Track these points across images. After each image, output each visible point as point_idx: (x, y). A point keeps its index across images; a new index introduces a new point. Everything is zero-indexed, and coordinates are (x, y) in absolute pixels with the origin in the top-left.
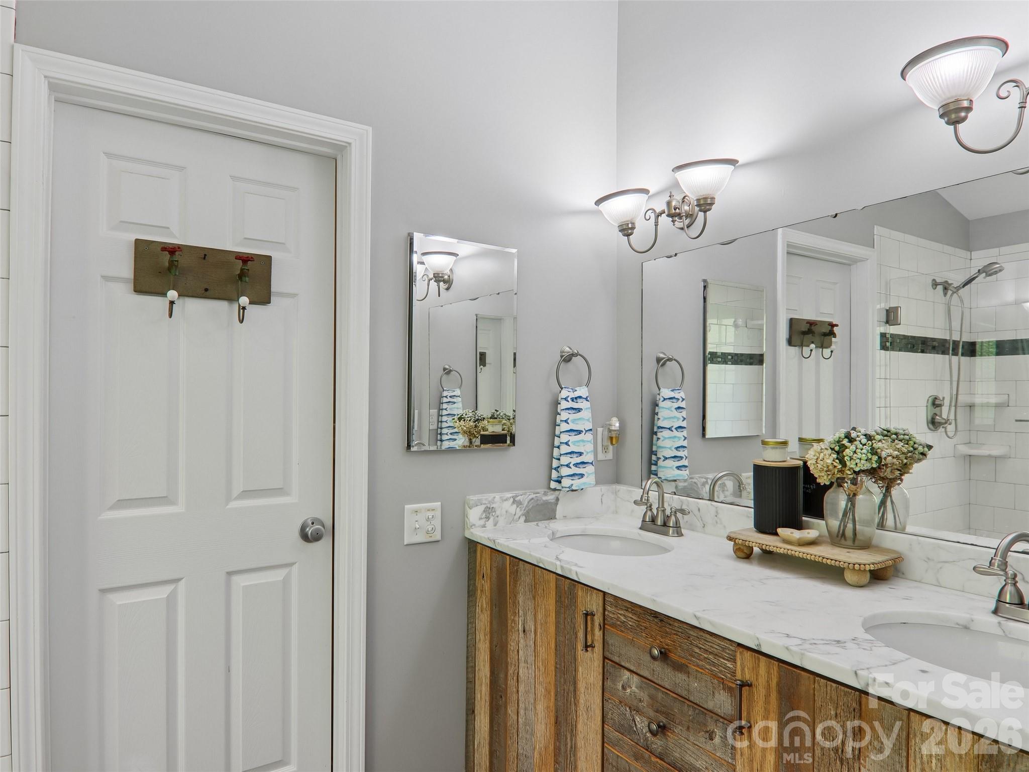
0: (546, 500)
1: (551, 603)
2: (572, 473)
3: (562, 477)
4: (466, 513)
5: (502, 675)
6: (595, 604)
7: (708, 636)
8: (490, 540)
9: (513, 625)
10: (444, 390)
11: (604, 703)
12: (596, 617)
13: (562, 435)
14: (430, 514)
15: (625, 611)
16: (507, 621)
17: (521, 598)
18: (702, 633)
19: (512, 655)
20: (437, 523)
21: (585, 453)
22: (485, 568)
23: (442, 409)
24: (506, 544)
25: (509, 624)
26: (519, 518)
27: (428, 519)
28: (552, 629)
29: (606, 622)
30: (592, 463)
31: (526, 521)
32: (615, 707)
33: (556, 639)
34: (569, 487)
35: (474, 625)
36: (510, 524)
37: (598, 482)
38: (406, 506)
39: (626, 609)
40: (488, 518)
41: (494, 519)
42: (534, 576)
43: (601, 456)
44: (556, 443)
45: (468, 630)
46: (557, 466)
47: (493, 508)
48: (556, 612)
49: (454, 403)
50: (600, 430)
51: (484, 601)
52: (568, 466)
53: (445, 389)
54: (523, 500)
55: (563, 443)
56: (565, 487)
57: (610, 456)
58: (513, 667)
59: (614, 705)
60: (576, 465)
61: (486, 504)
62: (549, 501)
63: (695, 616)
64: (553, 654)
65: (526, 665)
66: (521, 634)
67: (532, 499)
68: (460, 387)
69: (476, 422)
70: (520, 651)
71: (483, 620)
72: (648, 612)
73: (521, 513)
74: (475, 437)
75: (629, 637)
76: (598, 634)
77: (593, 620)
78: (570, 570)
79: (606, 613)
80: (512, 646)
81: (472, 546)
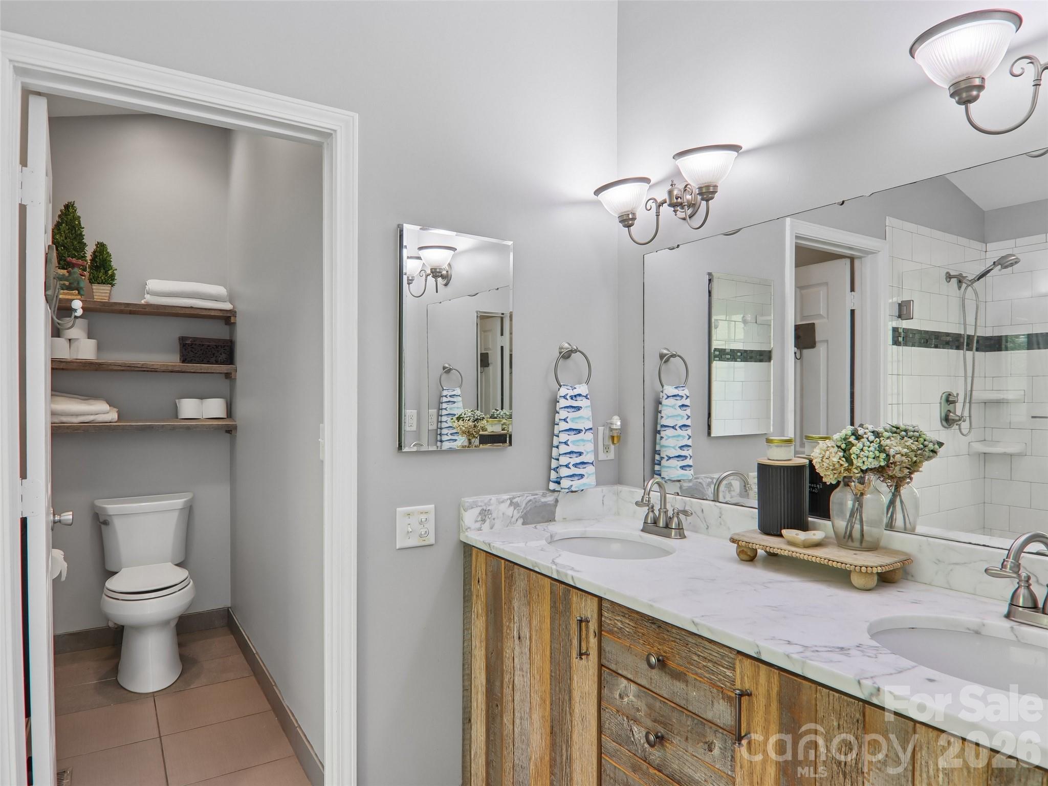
0: (546, 502)
1: (545, 608)
2: (571, 474)
3: (561, 478)
4: (461, 516)
5: (498, 684)
6: (589, 610)
7: (706, 643)
8: (485, 543)
9: (508, 631)
10: (443, 389)
11: (602, 713)
12: (590, 624)
13: (561, 435)
14: (423, 517)
15: (622, 617)
16: (502, 627)
17: (516, 604)
18: (700, 640)
19: (508, 663)
20: (431, 526)
21: (585, 453)
22: (480, 572)
23: (442, 409)
24: (502, 547)
25: (504, 631)
26: (517, 520)
27: (421, 523)
28: (547, 636)
29: (603, 628)
30: (592, 463)
31: (523, 524)
32: (611, 716)
33: (551, 646)
34: (568, 488)
35: (470, 631)
36: (507, 526)
37: (599, 483)
38: (397, 509)
39: (623, 614)
40: (484, 521)
41: (490, 521)
42: (529, 581)
43: (602, 456)
44: (555, 443)
45: (464, 636)
46: (557, 466)
47: (489, 510)
48: (551, 618)
49: (454, 402)
50: (601, 429)
51: (480, 606)
52: (567, 466)
53: (445, 388)
54: (520, 502)
55: (562, 443)
56: (565, 489)
57: (611, 455)
58: (508, 675)
59: (612, 715)
60: (575, 465)
61: (481, 506)
62: (548, 503)
63: (693, 622)
64: (548, 662)
65: (521, 673)
66: (516, 641)
67: (530, 501)
68: (460, 387)
69: (476, 422)
70: (515, 659)
71: (479, 626)
72: (645, 618)
73: (519, 515)
74: (474, 437)
75: (626, 644)
76: (593, 641)
77: (587, 628)
78: (566, 575)
79: (603, 619)
80: (507, 653)
81: (467, 549)
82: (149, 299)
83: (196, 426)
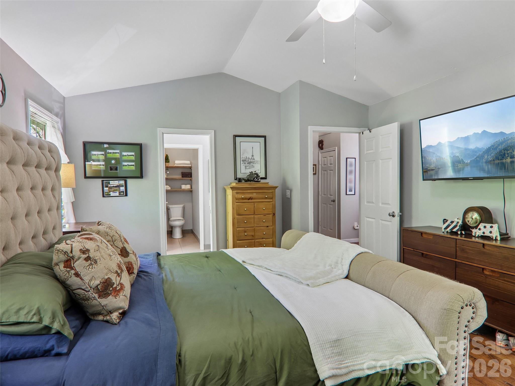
82: (176, 165)
83: (185, 190)
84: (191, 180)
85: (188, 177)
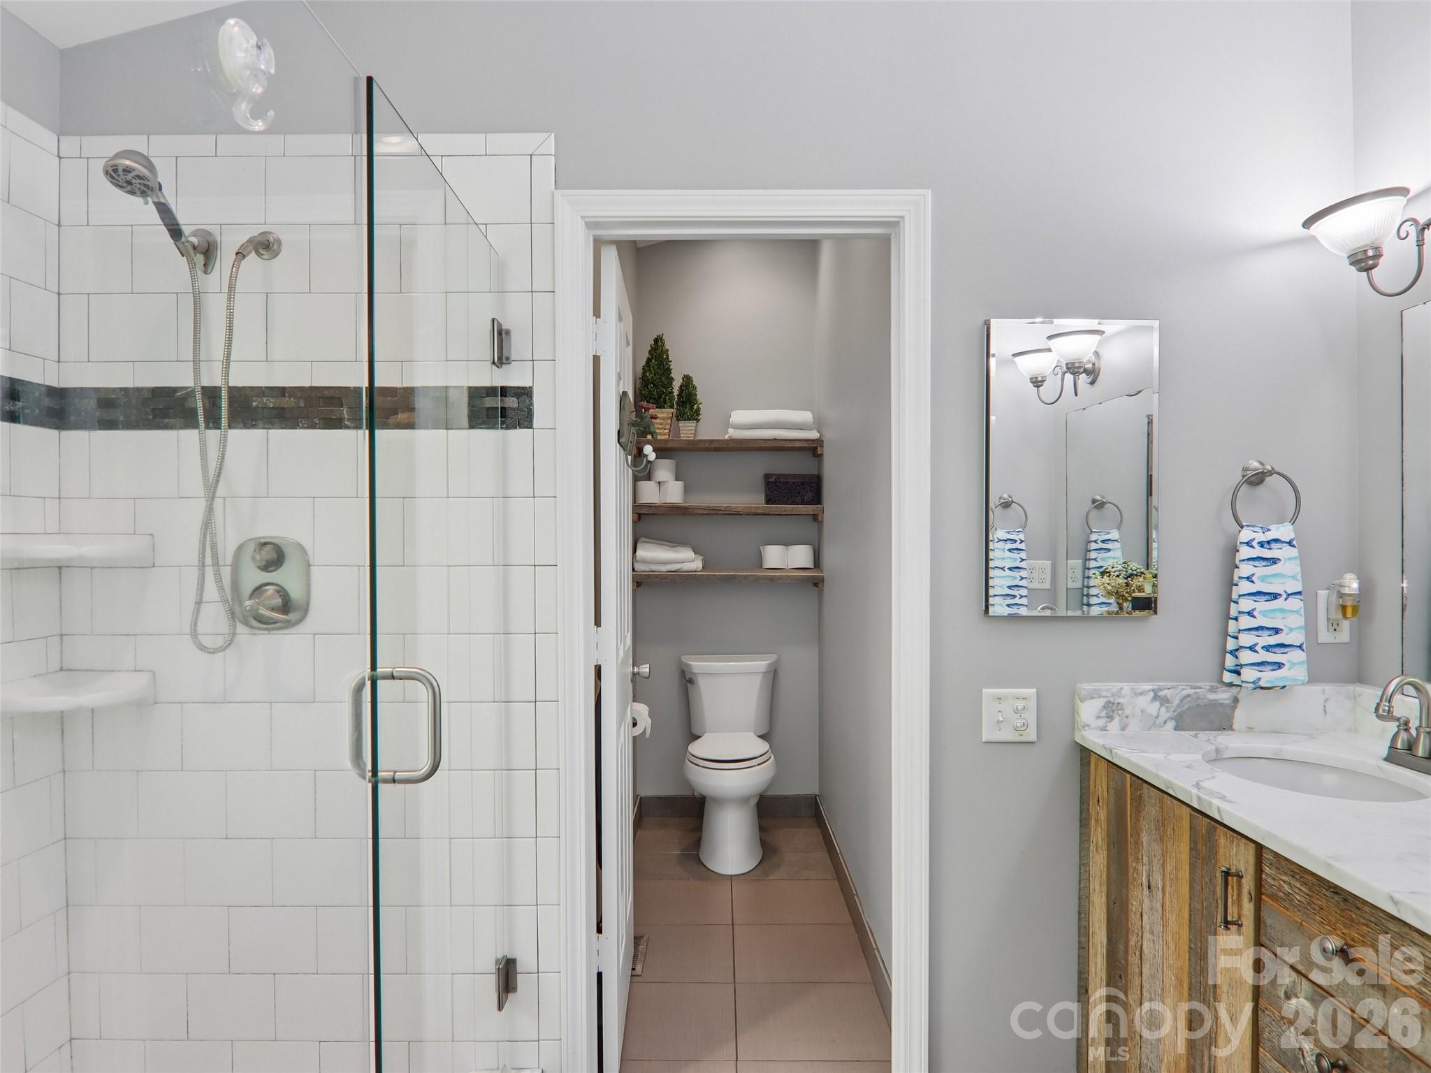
0: (1215, 700)
1: (1182, 849)
2: (1259, 661)
3: (1241, 666)
4: (1076, 707)
5: (1121, 947)
6: (1243, 861)
7: (1416, 935)
8: (1106, 748)
9: (1135, 875)
10: (1092, 532)
11: (1259, 1014)
12: (1243, 881)
13: (1241, 601)
14: (1020, 704)
15: (1290, 878)
16: (1127, 868)
17: (1145, 838)
18: (1406, 930)
19: (1134, 919)
20: (1031, 717)
21: (1286, 630)
22: (1100, 788)
23: (1090, 559)
24: (1126, 756)
25: (1130, 874)
26: (1165, 723)
27: (1017, 711)
28: (1185, 890)
29: (1263, 890)
30: (1300, 647)
31: (1176, 728)
32: (1273, 1023)
33: (1190, 905)
34: (1253, 682)
35: (1088, 868)
36: (1149, 729)
37: (1313, 679)
38: (984, 690)
39: (1292, 874)
40: (1110, 718)
41: (1120, 720)
42: (1161, 807)
43: (1324, 636)
44: (1233, 613)
45: (1080, 873)
46: (1236, 648)
47: (1118, 703)
48: (1190, 864)
49: (1109, 550)
50: (1323, 594)
51: (1100, 836)
52: (1252, 648)
53: (1094, 530)
54: (1171, 697)
55: (1243, 613)
56: (1247, 682)
57: (1344, 635)
58: (1135, 937)
59: (1273, 1020)
60: (1267, 648)
61: (1107, 697)
62: (1220, 702)
63: (1392, 899)
64: (1186, 927)
65: (1151, 936)
66: (1145, 890)
67: (1188, 696)
68: (1119, 528)
69: (1129, 579)
70: (1144, 915)
71: (1099, 862)
72: (1324, 884)
73: (1168, 715)
74: (1126, 600)
75: (1296, 918)
76: (1248, 908)
77: (1240, 885)
78: (1210, 804)
79: (1264, 876)
80: (1134, 905)
81: (1085, 755)
82: (732, 433)
83: (780, 578)
84: (815, 518)
85: (802, 503)
